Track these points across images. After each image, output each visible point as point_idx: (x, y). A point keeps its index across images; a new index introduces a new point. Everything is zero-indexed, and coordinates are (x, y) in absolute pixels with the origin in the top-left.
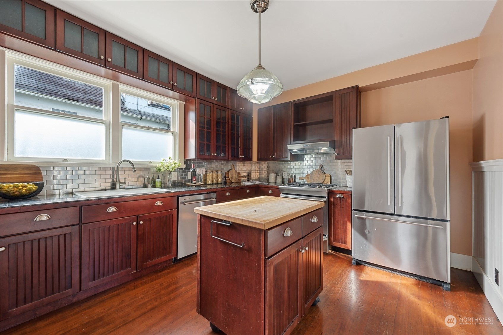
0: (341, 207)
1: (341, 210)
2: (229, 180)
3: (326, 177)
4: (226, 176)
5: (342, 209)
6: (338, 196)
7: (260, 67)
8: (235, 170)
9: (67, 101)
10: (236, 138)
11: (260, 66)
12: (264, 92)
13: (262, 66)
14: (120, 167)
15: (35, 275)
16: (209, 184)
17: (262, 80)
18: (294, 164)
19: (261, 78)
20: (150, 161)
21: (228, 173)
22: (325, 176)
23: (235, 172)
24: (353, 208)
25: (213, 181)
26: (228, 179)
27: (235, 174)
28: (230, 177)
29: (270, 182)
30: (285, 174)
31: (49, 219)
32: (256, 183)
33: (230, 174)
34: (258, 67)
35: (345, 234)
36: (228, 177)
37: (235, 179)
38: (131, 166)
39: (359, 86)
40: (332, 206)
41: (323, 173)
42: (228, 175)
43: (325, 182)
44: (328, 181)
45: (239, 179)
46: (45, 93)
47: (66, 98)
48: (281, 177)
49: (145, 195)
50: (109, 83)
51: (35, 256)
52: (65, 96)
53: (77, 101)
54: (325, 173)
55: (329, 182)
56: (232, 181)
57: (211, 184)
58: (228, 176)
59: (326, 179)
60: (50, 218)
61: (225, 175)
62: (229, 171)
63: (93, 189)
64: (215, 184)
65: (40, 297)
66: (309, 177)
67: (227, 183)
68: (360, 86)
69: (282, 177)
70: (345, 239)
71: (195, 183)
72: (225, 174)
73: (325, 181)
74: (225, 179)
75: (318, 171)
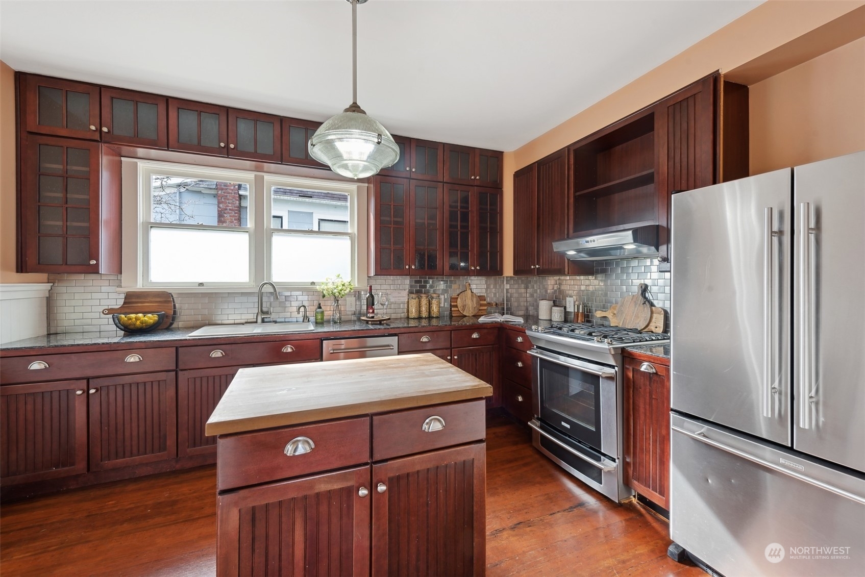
0: (651, 398)
1: (650, 404)
2: (459, 310)
3: (655, 315)
4: (452, 304)
5: (654, 401)
6: (644, 367)
7: (355, 108)
8: (472, 292)
9: (300, 199)
10: (461, 236)
11: (354, 105)
12: (365, 158)
13: (359, 107)
14: (262, 291)
15: (127, 426)
16: (414, 319)
17: (359, 135)
18: (587, 282)
19: (359, 131)
20: (311, 281)
21: (457, 298)
22: (652, 312)
23: (472, 296)
24: (672, 407)
25: (420, 312)
26: (457, 309)
27: (472, 301)
28: (459, 305)
29: (540, 318)
30: (570, 302)
31: (140, 360)
32: (499, 320)
33: (459, 300)
34: (351, 107)
35: (660, 469)
36: (456, 306)
37: (471, 309)
38: (272, 290)
39: (720, 71)
40: (631, 392)
41: (647, 303)
42: (457, 302)
43: (652, 327)
44: (658, 325)
45: (480, 310)
46: (280, 193)
47: (300, 196)
48: (563, 309)
49: (265, 335)
50: (251, 176)
51: (127, 403)
52: (300, 192)
53: (311, 197)
54: (652, 305)
55: (660, 327)
56: (464, 314)
57: (416, 319)
58: (456, 304)
59: (654, 320)
60: (142, 359)
61: (451, 302)
62: (458, 295)
63: (232, 322)
64: (425, 318)
65: (132, 455)
66: (615, 312)
67: (453, 316)
68: (723, 72)
69: (565, 308)
70: (660, 480)
71: (373, 317)
72: (451, 299)
73: (651, 325)
74: (451, 310)
75: (635, 299)
